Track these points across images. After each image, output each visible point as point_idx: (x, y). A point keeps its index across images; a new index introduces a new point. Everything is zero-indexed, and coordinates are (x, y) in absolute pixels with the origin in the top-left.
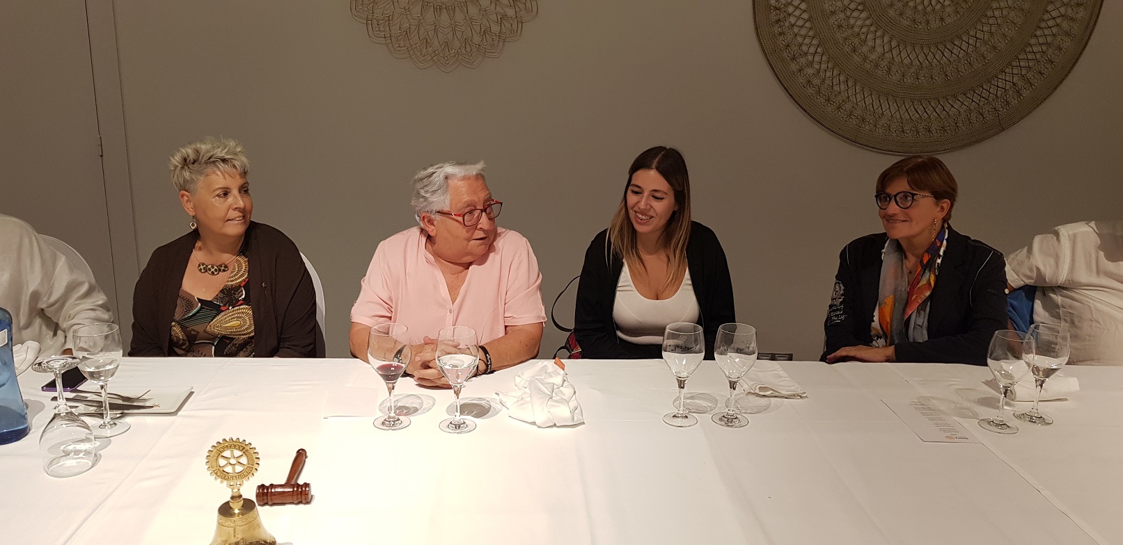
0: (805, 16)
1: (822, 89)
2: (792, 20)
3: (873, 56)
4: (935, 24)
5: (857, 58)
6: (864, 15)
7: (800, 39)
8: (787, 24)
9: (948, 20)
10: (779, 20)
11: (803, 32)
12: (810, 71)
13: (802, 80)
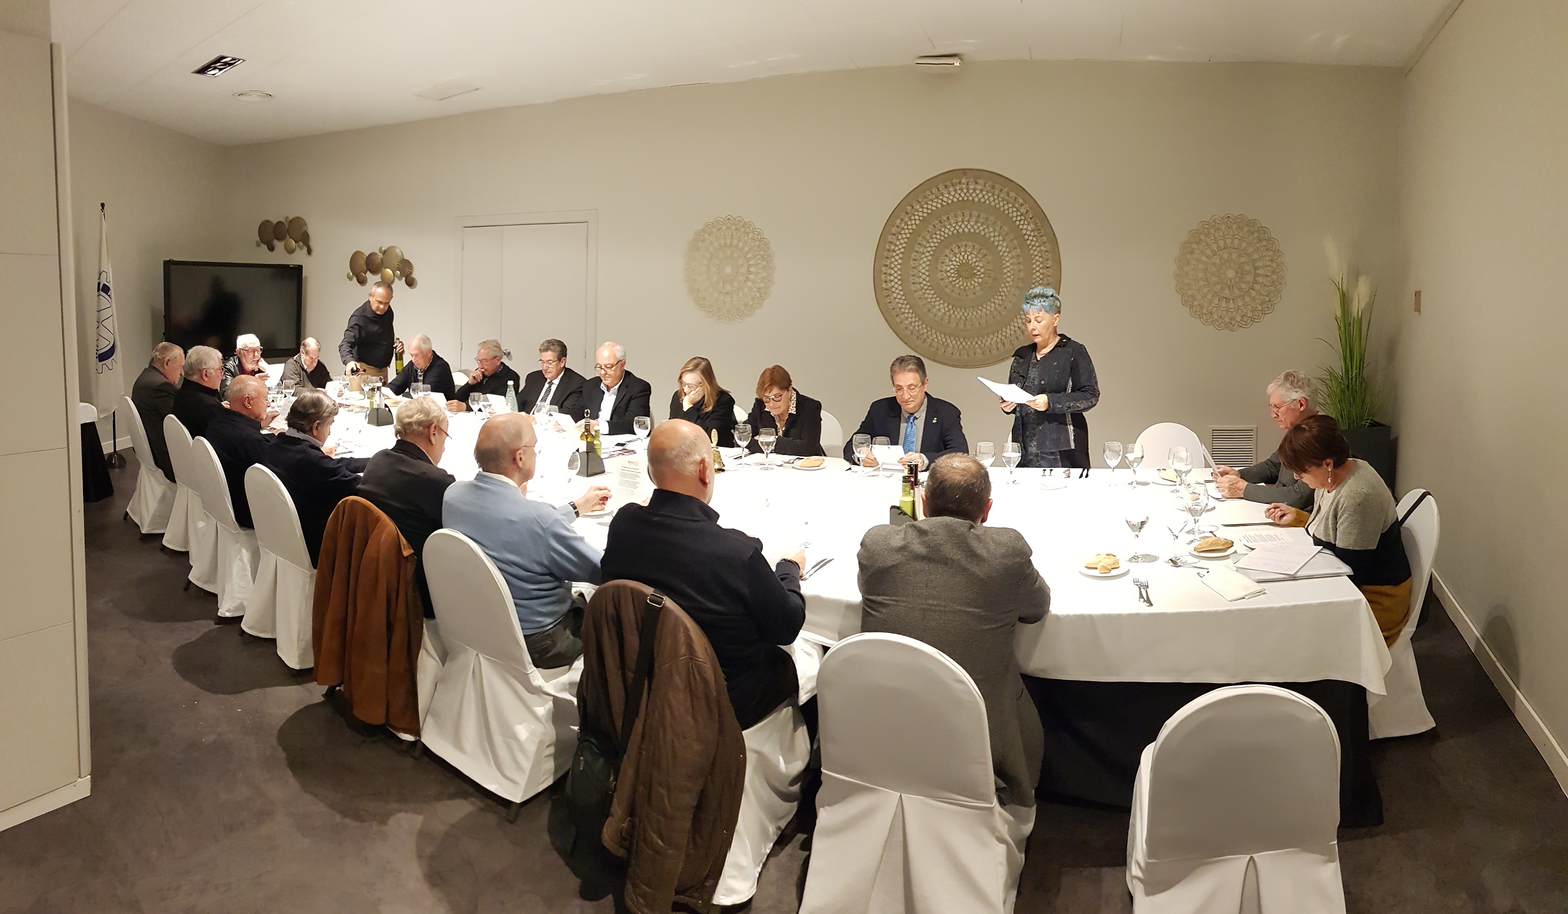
0: (902, 293)
1: (914, 331)
2: (895, 295)
3: (940, 314)
4: (971, 296)
5: (931, 315)
6: (932, 292)
7: (900, 305)
8: (892, 297)
9: (978, 294)
10: (888, 296)
11: (901, 301)
12: (907, 322)
13: (903, 326)
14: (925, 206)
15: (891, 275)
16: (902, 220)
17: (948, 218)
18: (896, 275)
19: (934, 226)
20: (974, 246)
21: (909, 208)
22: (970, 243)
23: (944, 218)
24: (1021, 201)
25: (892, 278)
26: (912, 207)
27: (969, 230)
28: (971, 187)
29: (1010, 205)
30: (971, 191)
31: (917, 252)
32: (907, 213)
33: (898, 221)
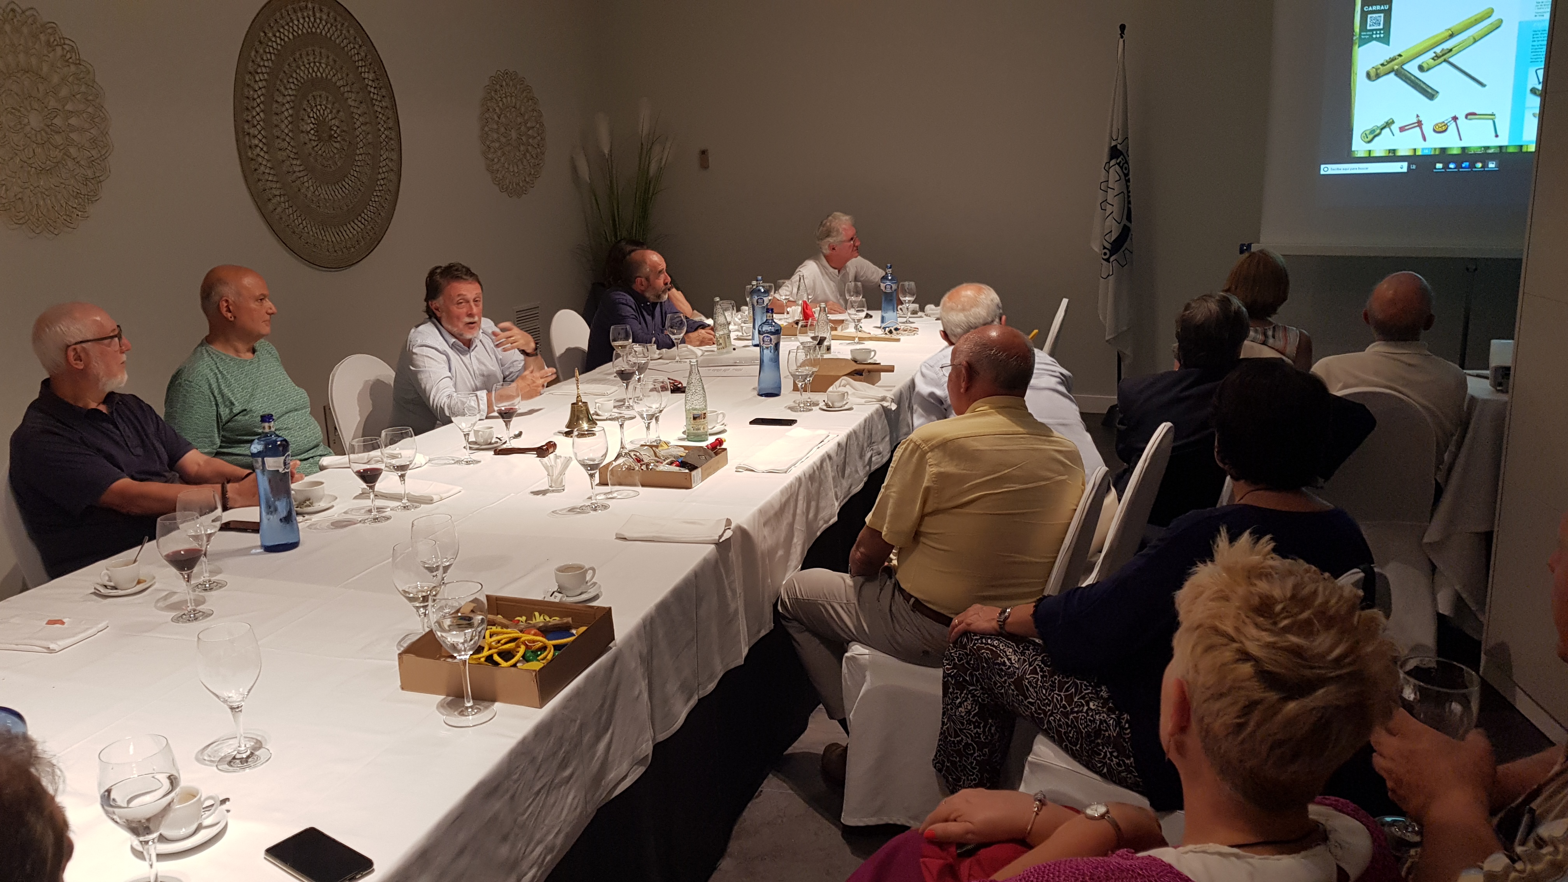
0: (269, 164)
1: (289, 223)
2: (262, 167)
3: (310, 194)
4: (333, 167)
5: (301, 196)
6: (298, 161)
13: (277, 217)
14: (278, 34)
15: (255, 137)
16: (257, 52)
17: (301, 55)
18: (260, 137)
19: (289, 65)
20: (327, 98)
21: (262, 34)
22: (324, 94)
23: (298, 55)
24: (360, 43)
25: (256, 142)
26: (265, 35)
27: (322, 74)
28: (318, 15)
29: (352, 46)
30: (318, 21)
31: (277, 102)
32: (261, 43)
33: (253, 53)
